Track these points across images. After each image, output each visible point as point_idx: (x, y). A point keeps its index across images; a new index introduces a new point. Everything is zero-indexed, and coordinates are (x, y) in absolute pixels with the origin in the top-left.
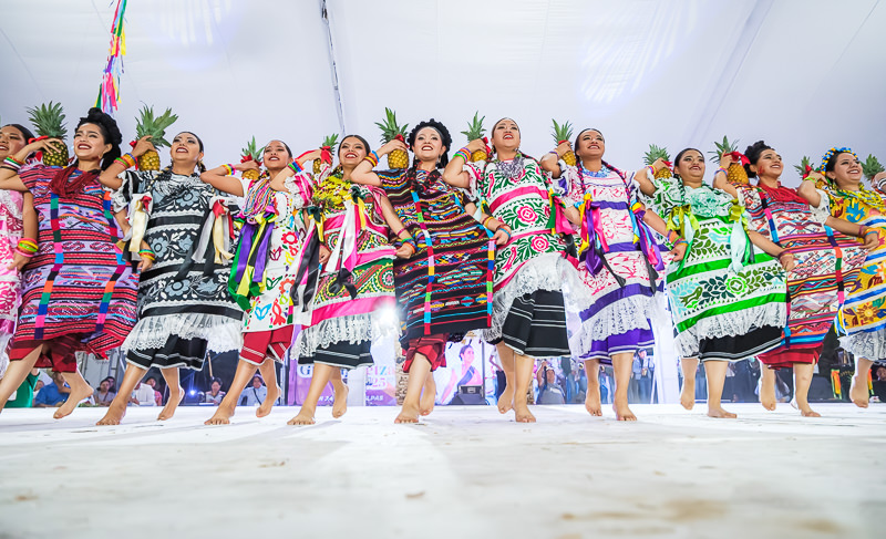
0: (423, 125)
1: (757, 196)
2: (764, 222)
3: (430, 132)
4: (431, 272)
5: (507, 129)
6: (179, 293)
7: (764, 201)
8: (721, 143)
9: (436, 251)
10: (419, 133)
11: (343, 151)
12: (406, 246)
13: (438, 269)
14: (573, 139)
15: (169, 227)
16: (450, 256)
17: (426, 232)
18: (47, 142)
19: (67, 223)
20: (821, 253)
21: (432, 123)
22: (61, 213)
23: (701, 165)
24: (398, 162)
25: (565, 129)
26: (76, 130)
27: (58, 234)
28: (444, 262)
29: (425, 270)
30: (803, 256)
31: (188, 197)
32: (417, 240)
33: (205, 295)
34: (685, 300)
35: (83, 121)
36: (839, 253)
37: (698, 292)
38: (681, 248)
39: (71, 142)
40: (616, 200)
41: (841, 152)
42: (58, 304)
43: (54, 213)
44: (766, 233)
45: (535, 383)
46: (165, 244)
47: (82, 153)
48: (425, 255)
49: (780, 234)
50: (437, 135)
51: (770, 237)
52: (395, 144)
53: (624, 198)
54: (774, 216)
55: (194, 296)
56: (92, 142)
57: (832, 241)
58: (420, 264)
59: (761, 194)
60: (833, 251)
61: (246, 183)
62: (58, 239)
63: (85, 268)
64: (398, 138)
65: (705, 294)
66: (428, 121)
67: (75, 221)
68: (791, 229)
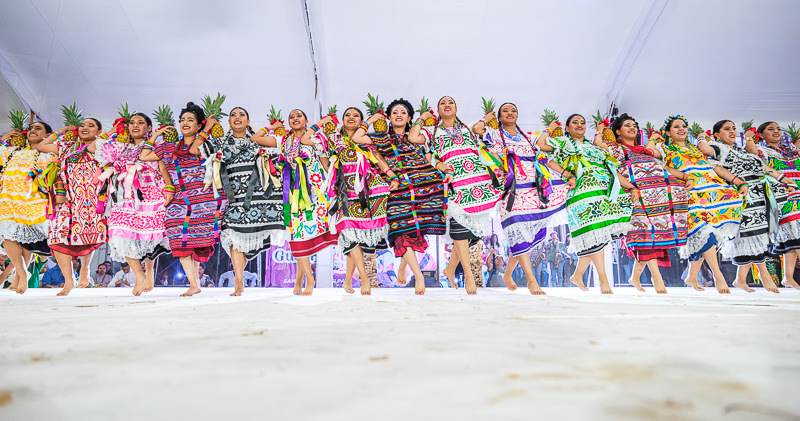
0: (395, 103)
1: (622, 151)
2: (625, 169)
3: (400, 108)
4: (413, 199)
5: (447, 104)
6: (256, 218)
7: (626, 155)
8: (596, 116)
9: (414, 187)
10: (394, 109)
11: (346, 118)
12: (393, 183)
13: (417, 198)
14: (496, 110)
15: (239, 174)
16: (422, 190)
17: (406, 175)
18: (165, 129)
19: (187, 180)
20: (659, 189)
21: (402, 102)
22: (183, 174)
23: (583, 126)
24: (381, 128)
25: (490, 103)
26: (180, 117)
27: (183, 186)
28: (419, 194)
29: (409, 198)
30: (650, 190)
31: (247, 154)
32: (400, 181)
33: (271, 219)
34: (580, 215)
35: (184, 111)
36: (669, 189)
37: (588, 210)
38: (573, 180)
39: (178, 126)
40: (526, 155)
41: (676, 118)
42: (193, 228)
43: (179, 174)
44: (626, 176)
45: (485, 268)
46: (237, 184)
47: (186, 132)
48: (408, 189)
49: (636, 177)
50: (406, 110)
51: (630, 179)
52: (378, 116)
53: (531, 154)
54: (632, 166)
55: (265, 220)
56: (191, 124)
57: (667, 182)
58: (405, 195)
59: (624, 150)
60: (666, 188)
61: (279, 139)
62: (184, 190)
63: (202, 205)
64: (380, 112)
65: (593, 212)
66: (398, 99)
67: (190, 178)
68: (642, 174)
